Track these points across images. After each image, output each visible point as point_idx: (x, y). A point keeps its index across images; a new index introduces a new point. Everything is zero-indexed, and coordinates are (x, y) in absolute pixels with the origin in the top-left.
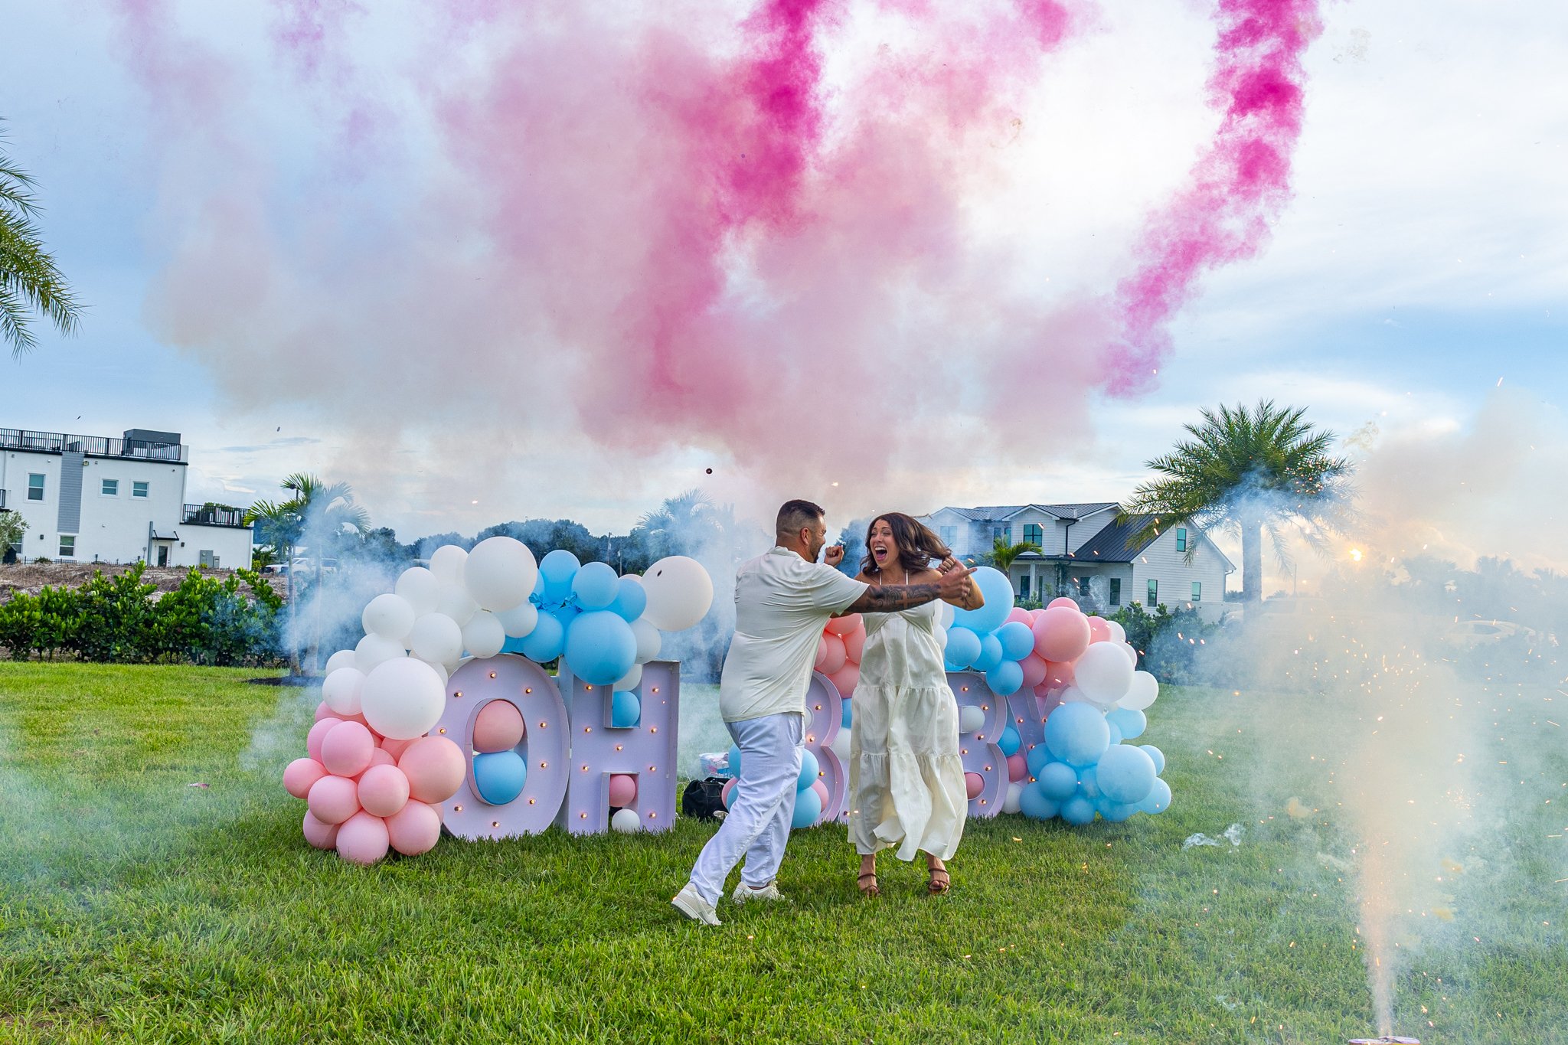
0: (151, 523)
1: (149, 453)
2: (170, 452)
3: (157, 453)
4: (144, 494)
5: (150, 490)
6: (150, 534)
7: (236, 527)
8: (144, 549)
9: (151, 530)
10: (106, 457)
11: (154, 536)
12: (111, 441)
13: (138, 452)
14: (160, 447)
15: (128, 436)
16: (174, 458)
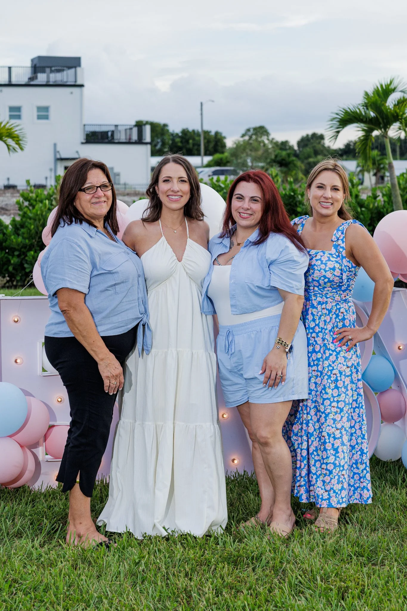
0: (55, 145)
1: (48, 77)
2: (67, 76)
3: (55, 77)
4: (46, 117)
5: (52, 113)
6: (55, 155)
7: (135, 143)
8: (51, 170)
9: (56, 152)
10: (10, 85)
11: (58, 156)
12: (13, 70)
13: (42, 78)
14: (58, 71)
15: (35, 62)
16: (71, 81)
